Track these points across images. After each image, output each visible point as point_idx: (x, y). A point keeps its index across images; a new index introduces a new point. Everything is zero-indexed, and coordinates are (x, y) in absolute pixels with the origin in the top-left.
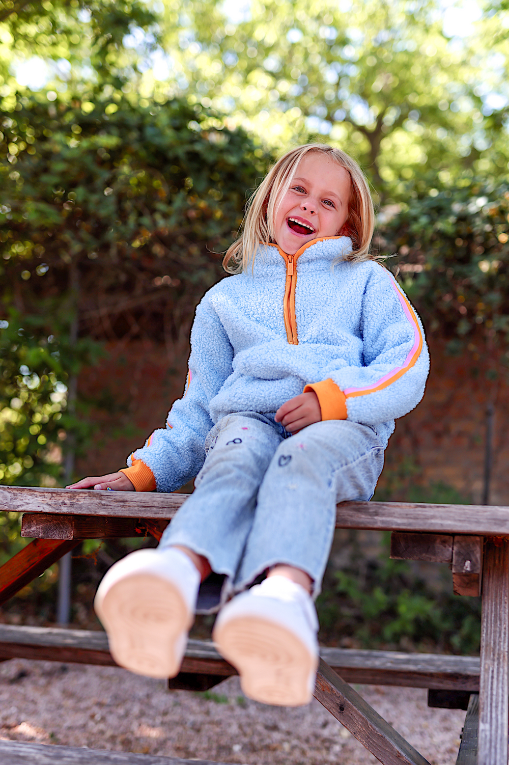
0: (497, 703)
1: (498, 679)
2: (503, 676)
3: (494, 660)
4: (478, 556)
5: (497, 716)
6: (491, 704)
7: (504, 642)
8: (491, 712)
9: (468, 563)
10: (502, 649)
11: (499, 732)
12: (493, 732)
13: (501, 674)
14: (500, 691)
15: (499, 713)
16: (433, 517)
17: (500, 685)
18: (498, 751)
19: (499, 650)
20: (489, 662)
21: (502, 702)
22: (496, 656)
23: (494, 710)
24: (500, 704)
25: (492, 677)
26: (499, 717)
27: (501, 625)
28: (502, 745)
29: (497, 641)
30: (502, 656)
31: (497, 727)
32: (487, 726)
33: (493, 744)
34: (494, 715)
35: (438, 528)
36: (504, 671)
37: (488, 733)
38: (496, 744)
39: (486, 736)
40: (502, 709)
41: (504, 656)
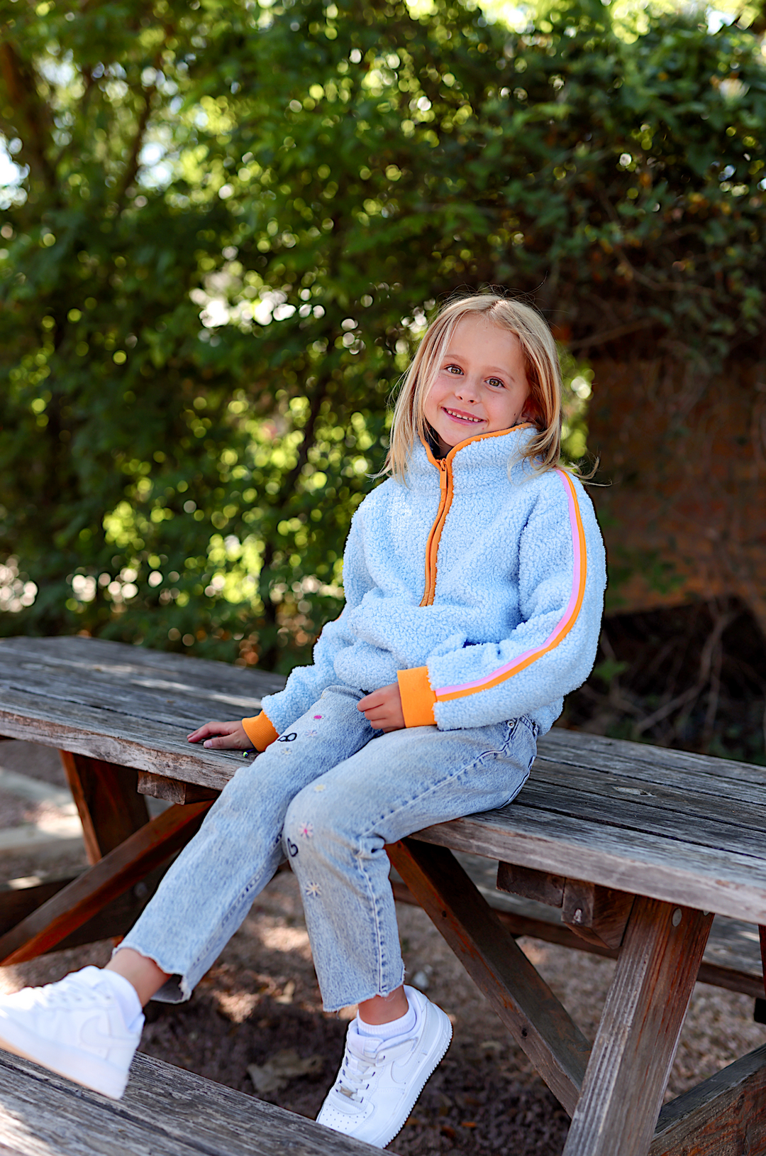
0: (600, 1090)
1: (609, 1060)
2: (616, 1057)
3: (611, 1035)
4: (591, 905)
5: (596, 1105)
6: (593, 1090)
7: (629, 1014)
8: (591, 1100)
9: (579, 912)
10: (624, 1022)
11: (593, 1126)
12: (587, 1125)
13: (614, 1055)
14: (608, 1076)
15: (600, 1103)
16: (533, 852)
17: (610, 1068)
18: (586, 1149)
19: (621, 1022)
20: (606, 1035)
21: (607, 1089)
22: (616, 1029)
23: (595, 1097)
24: (603, 1092)
25: (604, 1056)
26: (599, 1108)
27: (631, 990)
28: (592, 1142)
29: (622, 1011)
30: (622, 1031)
31: (592, 1120)
32: (582, 1116)
33: (583, 1140)
34: (593, 1105)
35: (536, 866)
36: (619, 1051)
37: (581, 1125)
38: (586, 1140)
39: (578, 1127)
40: (604, 1098)
41: (624, 1032)
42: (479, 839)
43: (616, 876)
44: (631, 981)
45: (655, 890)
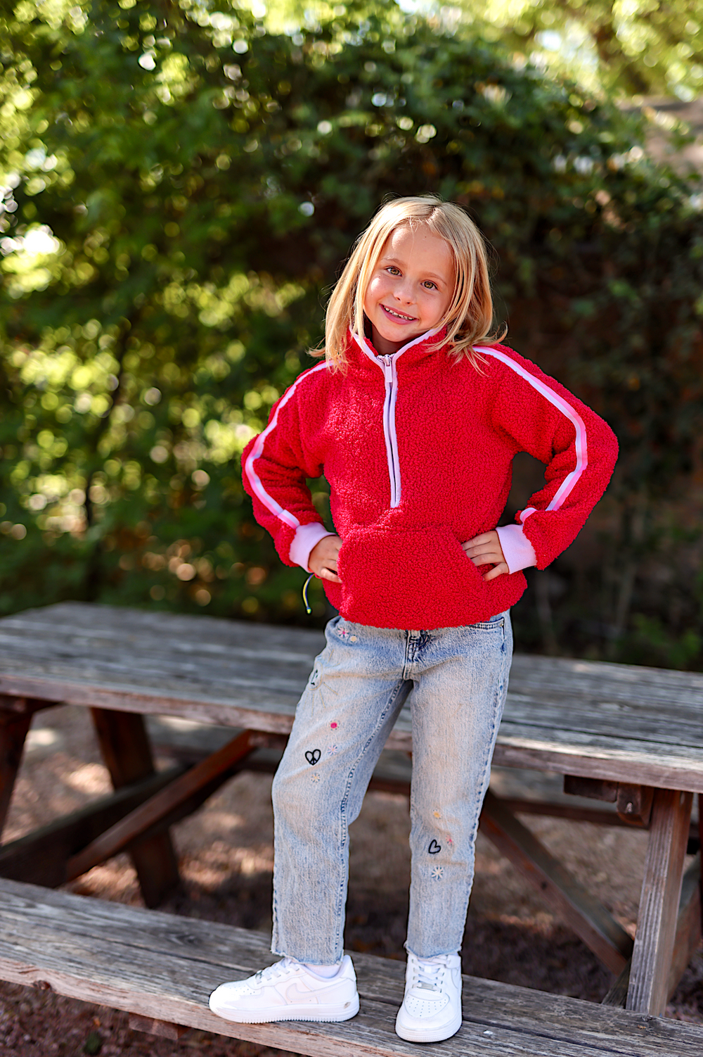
0: (652, 923)
1: (655, 901)
2: (660, 899)
3: (653, 885)
4: (639, 800)
5: (650, 934)
6: (647, 924)
7: (664, 869)
8: (646, 931)
9: (630, 805)
10: (661, 875)
11: (651, 948)
12: (645, 948)
13: (658, 898)
14: (656, 913)
15: (653, 932)
16: (597, 767)
17: (656, 907)
18: (648, 964)
19: (659, 875)
20: (649, 886)
21: (656, 922)
22: (656, 882)
23: (648, 929)
24: (654, 925)
25: (650, 900)
26: (652, 935)
27: (663, 852)
28: (651, 960)
29: (658, 867)
30: (660, 882)
31: (649, 944)
32: (641, 943)
33: (644, 958)
34: (648, 934)
35: (600, 777)
36: (661, 895)
37: (641, 949)
38: (647, 958)
39: (639, 951)
40: (655, 928)
41: (662, 882)
42: (554, 761)
43: (662, 779)
44: (661, 846)
45: (693, 786)
